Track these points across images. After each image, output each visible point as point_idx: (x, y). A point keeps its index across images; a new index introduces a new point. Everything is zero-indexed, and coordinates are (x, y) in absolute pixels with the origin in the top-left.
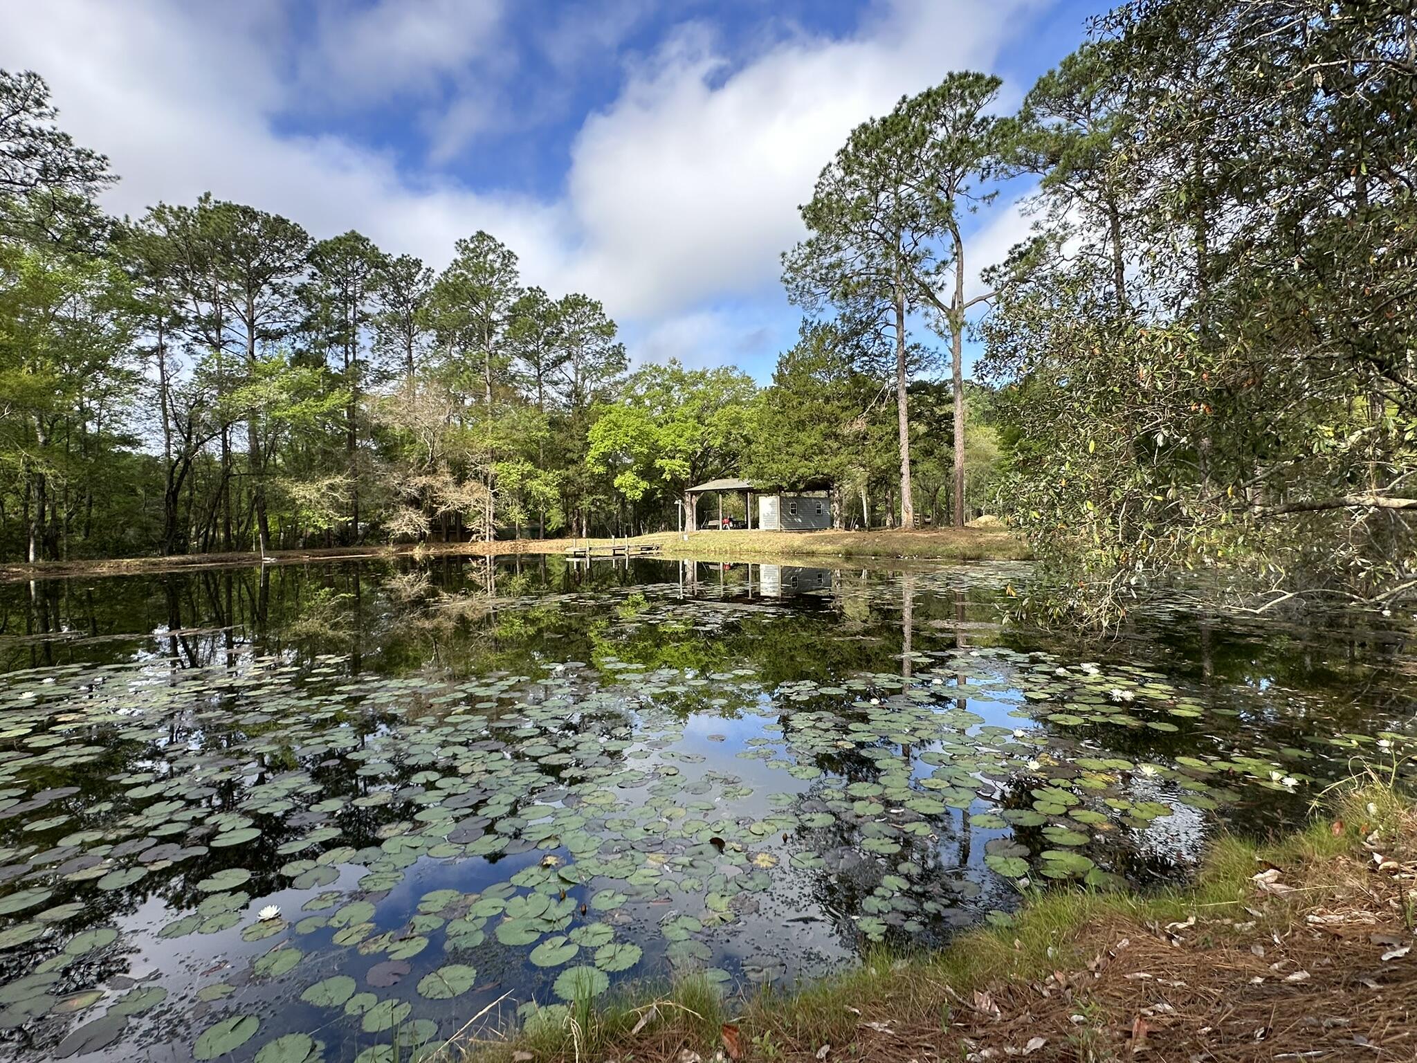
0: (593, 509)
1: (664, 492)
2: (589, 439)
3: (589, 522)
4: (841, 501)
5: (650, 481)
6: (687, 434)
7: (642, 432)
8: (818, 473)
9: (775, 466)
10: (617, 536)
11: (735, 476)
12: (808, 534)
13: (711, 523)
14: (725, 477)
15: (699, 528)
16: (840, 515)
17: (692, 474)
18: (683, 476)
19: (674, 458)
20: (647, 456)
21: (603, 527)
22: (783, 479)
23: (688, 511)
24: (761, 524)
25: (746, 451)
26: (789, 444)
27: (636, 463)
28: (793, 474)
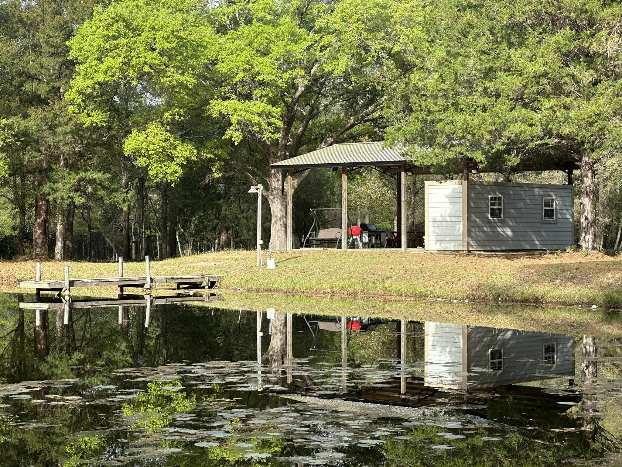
0: (79, 200)
1: (227, 167)
2: (73, 54)
3: (69, 227)
4: (595, 193)
5: (200, 144)
6: (278, 50)
7: (183, 43)
8: (548, 133)
9: (459, 119)
10: (128, 258)
11: (375, 137)
12: (525, 261)
13: (324, 234)
14: (354, 138)
15: (298, 244)
16: (594, 222)
17: (287, 131)
18: (268, 136)
19: (249, 97)
20: (193, 93)
21: (98, 238)
22: (475, 145)
23: (276, 208)
24: (429, 239)
25: (400, 87)
26: (488, 74)
27: (170, 105)
28: (497, 135)
